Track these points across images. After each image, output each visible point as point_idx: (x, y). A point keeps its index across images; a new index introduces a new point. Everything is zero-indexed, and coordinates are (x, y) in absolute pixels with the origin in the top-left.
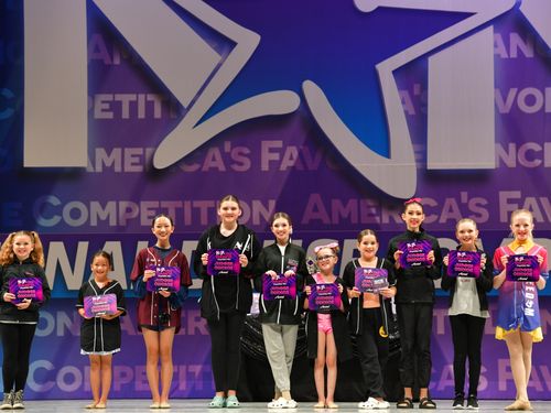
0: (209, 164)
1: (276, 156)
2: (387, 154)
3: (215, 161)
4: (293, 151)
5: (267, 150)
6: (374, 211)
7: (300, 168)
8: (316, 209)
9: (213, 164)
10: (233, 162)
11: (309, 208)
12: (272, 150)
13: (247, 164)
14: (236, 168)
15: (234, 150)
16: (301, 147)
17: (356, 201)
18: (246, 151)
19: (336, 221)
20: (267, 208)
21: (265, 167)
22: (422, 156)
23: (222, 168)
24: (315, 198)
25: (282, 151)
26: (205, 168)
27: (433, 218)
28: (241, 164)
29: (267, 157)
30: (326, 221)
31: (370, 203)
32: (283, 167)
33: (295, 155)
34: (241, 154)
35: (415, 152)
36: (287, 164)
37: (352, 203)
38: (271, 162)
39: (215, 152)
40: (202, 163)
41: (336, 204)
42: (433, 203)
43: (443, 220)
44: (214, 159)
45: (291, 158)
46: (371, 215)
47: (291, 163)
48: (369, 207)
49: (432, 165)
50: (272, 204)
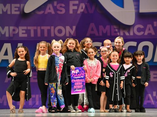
0: (47, 11)
1: (76, 8)
2: (122, 6)
3: (50, 10)
4: (83, 5)
5: (72, 5)
6: (117, 30)
7: (86, 12)
8: (92, 30)
9: (49, 11)
10: (58, 10)
11: (90, 29)
12: (74, 5)
13: (64, 11)
14: (59, 12)
15: (58, 5)
16: (86, 3)
17: (109, 26)
18: (63, 5)
19: (101, 34)
20: (72, 30)
21: (71, 12)
22: (137, 7)
23: (53, 13)
24: (92, 25)
25: (78, 5)
26: (46, 13)
27: (142, 33)
28: (61, 11)
29: (72, 8)
30: (97, 34)
31: (115, 27)
32: (79, 12)
33: (84, 7)
34: (61, 7)
35: (135, 5)
36: (80, 11)
37: (108, 27)
38: (74, 10)
39: (50, 6)
40: (45, 11)
41: (101, 27)
42: (142, 27)
43: (146, 34)
44: (50, 9)
45: (82, 8)
46: (116, 32)
47: (82, 10)
48: (115, 29)
49: (142, 11)
50: (74, 27)
